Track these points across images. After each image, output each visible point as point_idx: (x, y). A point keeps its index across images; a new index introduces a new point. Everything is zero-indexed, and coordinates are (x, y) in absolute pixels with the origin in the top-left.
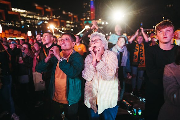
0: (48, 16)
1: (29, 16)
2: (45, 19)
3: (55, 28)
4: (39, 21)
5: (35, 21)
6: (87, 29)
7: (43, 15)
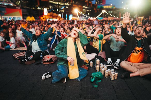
0: (69, 2)
1: (55, 3)
2: (66, 5)
3: (78, 11)
4: (62, 6)
5: (59, 6)
6: (103, 13)
7: (65, 2)
